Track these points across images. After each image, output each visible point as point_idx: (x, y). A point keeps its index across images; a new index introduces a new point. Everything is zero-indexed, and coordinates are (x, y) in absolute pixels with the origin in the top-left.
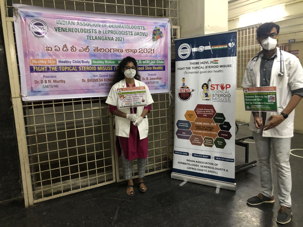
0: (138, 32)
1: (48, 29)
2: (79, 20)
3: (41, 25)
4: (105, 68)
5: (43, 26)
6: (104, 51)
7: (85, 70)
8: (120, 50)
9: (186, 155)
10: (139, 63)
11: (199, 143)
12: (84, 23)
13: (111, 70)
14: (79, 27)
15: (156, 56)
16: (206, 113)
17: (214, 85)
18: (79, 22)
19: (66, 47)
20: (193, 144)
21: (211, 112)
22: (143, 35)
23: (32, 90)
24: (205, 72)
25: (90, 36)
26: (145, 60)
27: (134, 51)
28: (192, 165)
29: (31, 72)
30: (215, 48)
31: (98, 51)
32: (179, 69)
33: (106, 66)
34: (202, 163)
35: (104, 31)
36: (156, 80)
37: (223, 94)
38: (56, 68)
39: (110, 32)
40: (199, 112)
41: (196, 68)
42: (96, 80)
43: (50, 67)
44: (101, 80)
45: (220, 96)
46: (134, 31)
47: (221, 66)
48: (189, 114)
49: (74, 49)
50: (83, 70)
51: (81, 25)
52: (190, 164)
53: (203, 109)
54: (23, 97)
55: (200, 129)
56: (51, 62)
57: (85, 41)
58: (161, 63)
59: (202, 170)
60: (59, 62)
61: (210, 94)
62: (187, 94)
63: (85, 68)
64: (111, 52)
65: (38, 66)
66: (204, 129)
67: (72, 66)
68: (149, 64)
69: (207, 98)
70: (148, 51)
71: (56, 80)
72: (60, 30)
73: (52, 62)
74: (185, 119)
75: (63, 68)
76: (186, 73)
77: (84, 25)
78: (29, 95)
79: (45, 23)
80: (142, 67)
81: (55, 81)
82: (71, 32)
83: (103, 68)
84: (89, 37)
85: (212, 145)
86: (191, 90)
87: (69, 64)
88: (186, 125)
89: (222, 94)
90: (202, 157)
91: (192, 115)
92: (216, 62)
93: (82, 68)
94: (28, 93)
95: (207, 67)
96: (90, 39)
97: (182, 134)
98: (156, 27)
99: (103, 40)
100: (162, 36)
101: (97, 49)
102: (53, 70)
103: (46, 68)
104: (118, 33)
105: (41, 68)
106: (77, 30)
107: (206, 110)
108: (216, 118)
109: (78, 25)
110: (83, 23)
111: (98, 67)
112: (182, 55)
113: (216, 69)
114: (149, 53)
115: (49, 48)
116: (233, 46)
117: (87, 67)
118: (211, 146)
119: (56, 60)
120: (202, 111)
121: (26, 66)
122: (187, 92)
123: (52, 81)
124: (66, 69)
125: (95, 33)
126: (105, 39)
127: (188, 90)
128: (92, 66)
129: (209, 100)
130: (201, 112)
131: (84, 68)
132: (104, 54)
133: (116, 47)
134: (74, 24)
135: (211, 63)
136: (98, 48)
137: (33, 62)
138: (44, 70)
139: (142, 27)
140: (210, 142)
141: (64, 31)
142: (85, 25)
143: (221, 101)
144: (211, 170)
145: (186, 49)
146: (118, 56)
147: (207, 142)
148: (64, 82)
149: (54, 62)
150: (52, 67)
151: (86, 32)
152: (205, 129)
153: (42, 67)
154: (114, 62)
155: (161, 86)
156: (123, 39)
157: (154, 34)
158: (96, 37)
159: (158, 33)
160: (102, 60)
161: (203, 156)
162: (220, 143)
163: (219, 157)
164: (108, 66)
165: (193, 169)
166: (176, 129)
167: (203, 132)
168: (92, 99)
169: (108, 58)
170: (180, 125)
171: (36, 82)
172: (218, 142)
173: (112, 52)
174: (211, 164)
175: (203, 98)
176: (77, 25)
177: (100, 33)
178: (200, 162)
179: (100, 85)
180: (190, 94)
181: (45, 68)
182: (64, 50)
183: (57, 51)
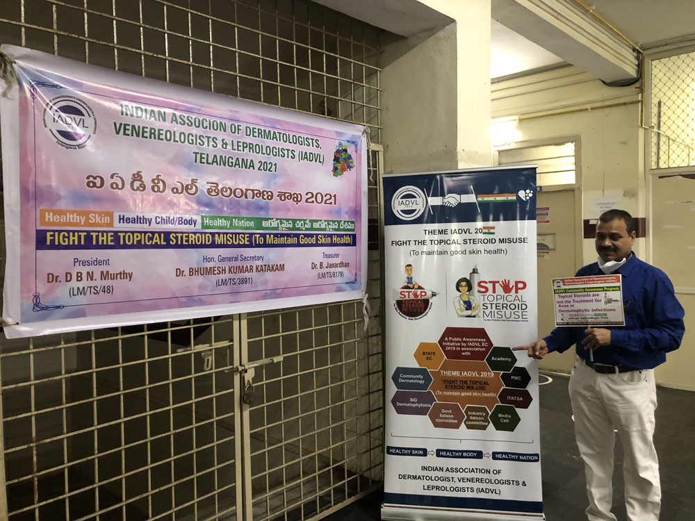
0: (306, 153)
1: (96, 127)
2: (176, 109)
3: (79, 113)
4: (232, 238)
5: (82, 114)
6: (233, 195)
7: (184, 243)
8: (267, 193)
9: (420, 455)
10: (306, 226)
11: (454, 421)
12: (188, 117)
13: (246, 243)
14: (177, 128)
15: (339, 212)
16: (467, 349)
17: (486, 283)
18: (178, 113)
19: (140, 180)
20: (436, 425)
21: (481, 344)
22: (316, 161)
23: (36, 305)
24: (462, 253)
25: (201, 154)
26: (317, 221)
27: (297, 198)
28: (437, 479)
29: (37, 248)
30: (486, 199)
31: (218, 194)
32: (397, 243)
33: (236, 234)
34: (461, 470)
35: (235, 143)
36: (339, 269)
37: (509, 304)
38: (111, 236)
39: (247, 147)
40: (450, 346)
41: (440, 242)
42: (210, 271)
43: (94, 235)
44: (221, 270)
45: (501, 307)
46: (298, 148)
47: (502, 241)
48: (424, 352)
49: (161, 185)
50: (179, 243)
51: (180, 122)
52: (431, 478)
53: (460, 340)
54: (7, 325)
55: (455, 387)
56: (98, 219)
57: (189, 167)
58: (349, 227)
59: (463, 490)
60: (120, 219)
61: (476, 302)
62: (419, 302)
63: (184, 239)
64: (246, 197)
65: (60, 232)
66: (465, 385)
67: (153, 233)
68: (325, 230)
69: (469, 312)
70: (325, 199)
71: (107, 272)
72: (127, 132)
73: (101, 220)
74: (414, 364)
75: (129, 236)
76: (416, 253)
77: (188, 124)
78: (26, 320)
79: (89, 107)
80: (311, 236)
81: (104, 276)
82: (155, 138)
83: (227, 240)
84: (199, 156)
85: (487, 424)
86: (429, 294)
87: (145, 227)
88: (419, 379)
89: (506, 302)
90: (462, 457)
91: (434, 353)
92: (489, 231)
93: (176, 238)
94: (22, 314)
95: (468, 241)
96: (201, 162)
97: (409, 402)
98: (340, 144)
99: (232, 166)
100: (351, 165)
101: (214, 189)
102: (103, 241)
103: (83, 237)
104: (264, 152)
105: (68, 237)
106: (170, 137)
107: (468, 340)
108: (493, 358)
109: (174, 122)
110: (185, 119)
111: (217, 235)
112: (402, 211)
113: (490, 247)
114: (325, 203)
115: (95, 178)
116: (528, 198)
117: (190, 235)
118: (484, 428)
119: (111, 215)
120: (459, 344)
121: (22, 229)
122: (419, 297)
123: (97, 276)
124: (136, 239)
125: (213, 145)
126: (236, 164)
127: (421, 292)
128: (201, 233)
129: (474, 316)
130: (456, 346)
131: (182, 237)
132: (231, 202)
133: (258, 185)
134: (164, 120)
135: (476, 233)
136: (217, 184)
137: (47, 216)
138: (76, 243)
139: (314, 141)
140: (482, 416)
141: (138, 136)
142: (190, 124)
143: (504, 318)
144: (484, 486)
145: (413, 200)
146: (261, 208)
147: (474, 418)
148: (130, 278)
149: (107, 220)
150: (100, 234)
151: (192, 143)
152: (468, 388)
153: (71, 234)
154: (252, 224)
155: (348, 283)
156: (274, 167)
157: (336, 159)
158: (215, 156)
159: (344, 159)
160: (226, 218)
161: (465, 454)
162: (505, 418)
163: (502, 453)
164: (239, 234)
165: (438, 488)
166: (392, 389)
167: (463, 394)
168: (194, 324)
169: (239, 213)
170: (403, 378)
171: (51, 280)
172: (500, 415)
173: (250, 199)
174: (483, 471)
175: (460, 313)
176: (172, 122)
177: (226, 148)
178: (457, 470)
179: (218, 284)
180: (426, 302)
181: (79, 237)
182: (135, 188)
183: (117, 188)
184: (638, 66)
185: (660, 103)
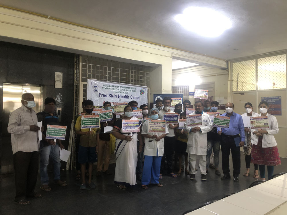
184: (227, 65)
185: (238, 73)
